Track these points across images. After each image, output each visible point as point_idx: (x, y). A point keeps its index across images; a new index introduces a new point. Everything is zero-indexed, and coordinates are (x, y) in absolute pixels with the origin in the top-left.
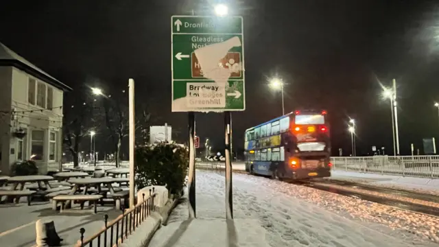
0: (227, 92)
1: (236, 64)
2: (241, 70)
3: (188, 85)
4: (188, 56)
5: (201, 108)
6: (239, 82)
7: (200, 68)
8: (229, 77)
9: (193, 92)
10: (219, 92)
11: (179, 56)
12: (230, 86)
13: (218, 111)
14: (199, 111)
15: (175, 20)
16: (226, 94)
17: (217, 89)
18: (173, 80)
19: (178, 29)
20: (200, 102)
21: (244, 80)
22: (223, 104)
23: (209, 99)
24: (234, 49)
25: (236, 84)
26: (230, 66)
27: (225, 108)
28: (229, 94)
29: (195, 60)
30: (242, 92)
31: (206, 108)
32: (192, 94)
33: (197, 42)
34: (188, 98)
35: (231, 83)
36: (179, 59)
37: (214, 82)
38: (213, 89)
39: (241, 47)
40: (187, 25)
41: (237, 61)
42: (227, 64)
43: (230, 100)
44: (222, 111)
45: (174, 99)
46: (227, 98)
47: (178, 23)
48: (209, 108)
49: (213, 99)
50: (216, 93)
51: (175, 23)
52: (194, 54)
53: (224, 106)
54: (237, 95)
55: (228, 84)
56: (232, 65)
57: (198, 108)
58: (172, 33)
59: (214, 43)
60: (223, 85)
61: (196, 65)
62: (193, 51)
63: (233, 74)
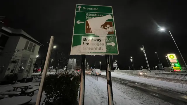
0: (107, 42)
1: (111, 27)
2: (113, 30)
3: (83, 38)
4: (84, 22)
5: (90, 53)
6: (114, 37)
7: (90, 29)
8: (107, 34)
9: (85, 42)
10: (101, 42)
11: (78, 22)
12: (108, 39)
13: (101, 55)
14: (89, 54)
15: (78, 6)
16: (106, 44)
17: (100, 41)
18: (73, 35)
19: (79, 10)
20: (90, 49)
21: (116, 36)
22: (104, 50)
23: (95, 47)
24: (109, 20)
25: (111, 38)
26: (107, 28)
27: (106, 53)
28: (108, 44)
29: (88, 24)
30: (116, 43)
31: (93, 53)
32: (85, 44)
33: (89, 16)
34: (82, 46)
35: (109, 37)
36: (78, 23)
37: (98, 36)
38: (98, 40)
39: (112, 19)
40: (84, 8)
41: (111, 26)
42: (106, 27)
43: (108, 48)
44: (104, 54)
45: (73, 46)
46: (107, 46)
47: (80, 7)
48: (95, 53)
49: (98, 47)
50: (100, 43)
51: (78, 7)
52: (87, 22)
53: (105, 51)
54: (113, 44)
55: (107, 38)
56: (108, 28)
57: (89, 53)
58: (76, 11)
59: (98, 17)
60: (104, 38)
61: (88, 27)
62: (87, 20)
63: (109, 33)
